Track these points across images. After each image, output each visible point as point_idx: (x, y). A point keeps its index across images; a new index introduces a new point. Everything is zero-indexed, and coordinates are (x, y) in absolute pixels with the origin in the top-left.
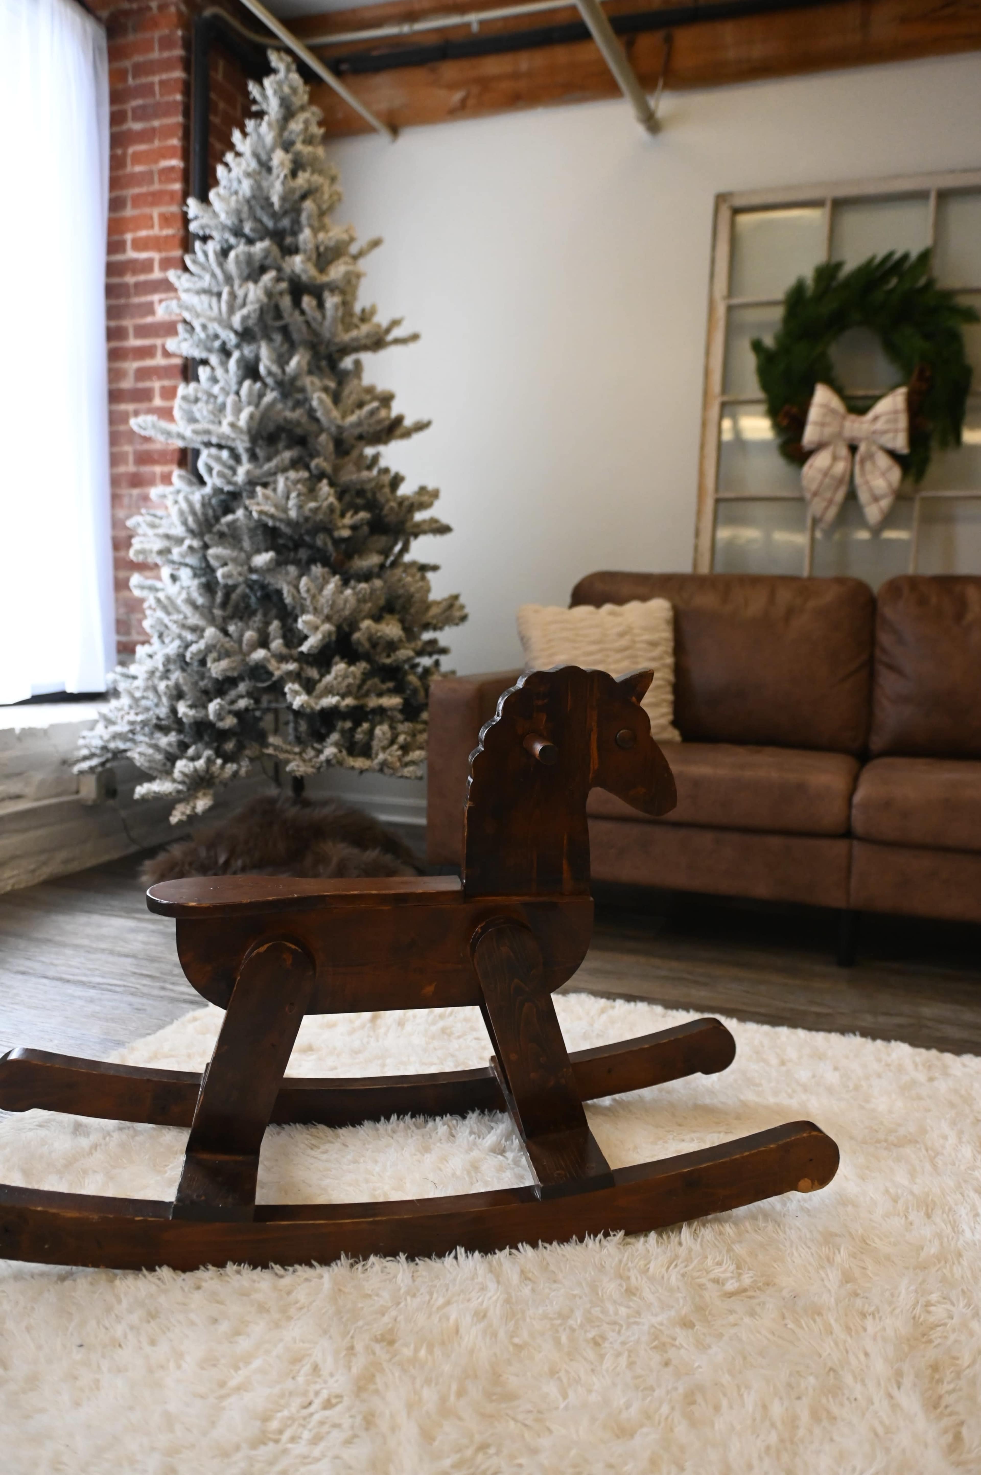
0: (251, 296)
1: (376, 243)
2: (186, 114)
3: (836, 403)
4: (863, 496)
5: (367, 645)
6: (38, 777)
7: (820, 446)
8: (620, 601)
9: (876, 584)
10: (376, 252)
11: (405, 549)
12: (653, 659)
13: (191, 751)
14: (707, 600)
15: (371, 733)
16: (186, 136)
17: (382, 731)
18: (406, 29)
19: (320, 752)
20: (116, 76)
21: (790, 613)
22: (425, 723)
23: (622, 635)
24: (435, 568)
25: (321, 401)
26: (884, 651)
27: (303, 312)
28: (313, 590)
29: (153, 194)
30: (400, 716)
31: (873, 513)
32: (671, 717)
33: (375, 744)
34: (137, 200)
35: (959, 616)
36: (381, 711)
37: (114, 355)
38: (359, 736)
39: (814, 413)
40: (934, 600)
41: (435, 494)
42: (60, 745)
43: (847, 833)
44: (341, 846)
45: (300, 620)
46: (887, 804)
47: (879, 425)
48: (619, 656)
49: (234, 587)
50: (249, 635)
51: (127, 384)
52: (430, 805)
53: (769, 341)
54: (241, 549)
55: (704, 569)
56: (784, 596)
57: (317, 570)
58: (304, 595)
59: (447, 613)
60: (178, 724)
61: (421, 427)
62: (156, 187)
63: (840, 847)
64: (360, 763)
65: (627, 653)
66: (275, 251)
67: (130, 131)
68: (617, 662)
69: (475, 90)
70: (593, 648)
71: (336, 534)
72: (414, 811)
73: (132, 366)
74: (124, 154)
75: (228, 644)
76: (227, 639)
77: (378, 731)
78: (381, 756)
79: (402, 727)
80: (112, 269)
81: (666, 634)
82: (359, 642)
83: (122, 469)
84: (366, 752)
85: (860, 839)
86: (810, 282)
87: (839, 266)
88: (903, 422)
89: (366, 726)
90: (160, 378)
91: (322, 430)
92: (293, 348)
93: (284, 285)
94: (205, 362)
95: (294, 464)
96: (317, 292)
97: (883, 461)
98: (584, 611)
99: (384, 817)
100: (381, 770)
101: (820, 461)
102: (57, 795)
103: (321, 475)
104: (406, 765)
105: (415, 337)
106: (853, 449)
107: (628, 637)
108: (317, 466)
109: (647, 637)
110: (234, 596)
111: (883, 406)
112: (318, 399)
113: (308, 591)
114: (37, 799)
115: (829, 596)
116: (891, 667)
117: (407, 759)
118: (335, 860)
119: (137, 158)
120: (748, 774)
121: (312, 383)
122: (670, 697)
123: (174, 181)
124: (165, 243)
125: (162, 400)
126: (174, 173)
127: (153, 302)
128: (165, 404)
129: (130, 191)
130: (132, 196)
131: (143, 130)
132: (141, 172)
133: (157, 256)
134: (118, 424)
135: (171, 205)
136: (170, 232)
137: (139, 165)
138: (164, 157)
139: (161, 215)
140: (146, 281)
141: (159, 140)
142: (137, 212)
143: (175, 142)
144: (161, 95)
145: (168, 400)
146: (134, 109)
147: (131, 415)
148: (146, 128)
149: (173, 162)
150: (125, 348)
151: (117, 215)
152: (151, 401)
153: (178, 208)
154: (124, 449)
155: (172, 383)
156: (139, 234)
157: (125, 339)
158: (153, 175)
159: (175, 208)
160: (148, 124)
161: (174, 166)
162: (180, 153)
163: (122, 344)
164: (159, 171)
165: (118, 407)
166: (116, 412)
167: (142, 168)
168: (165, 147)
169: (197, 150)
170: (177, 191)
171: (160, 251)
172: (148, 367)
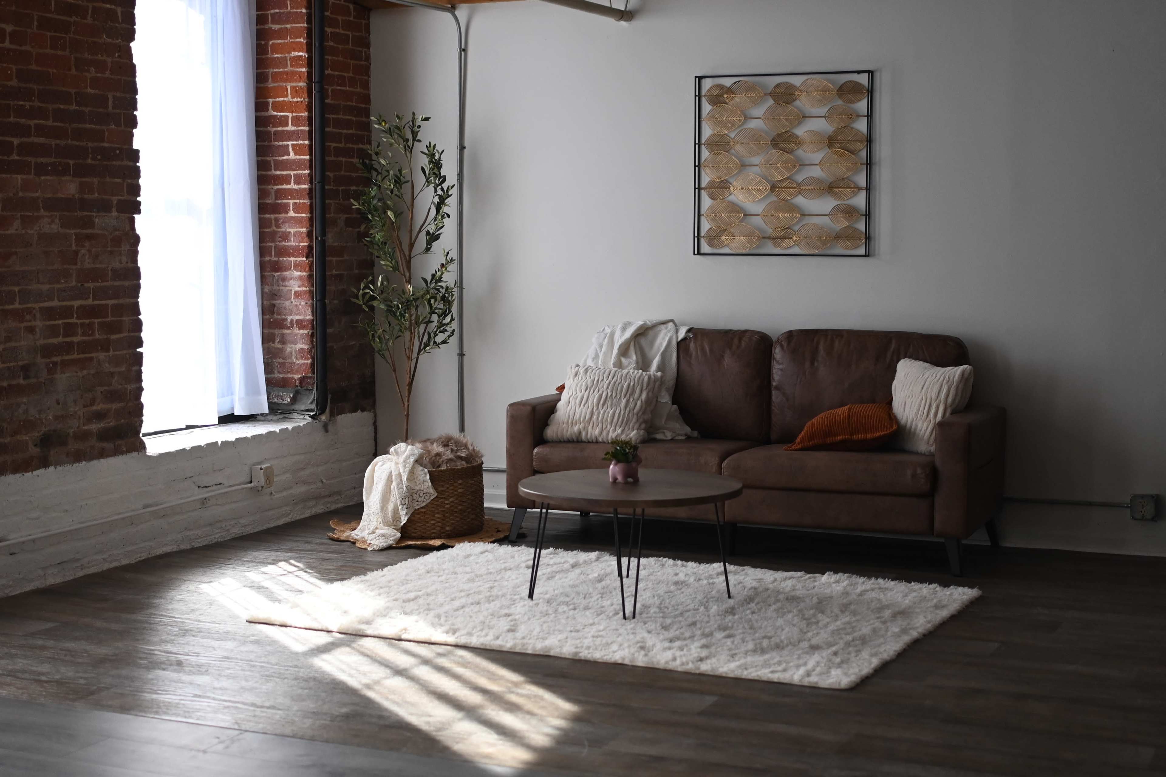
2: (309, 21)
16: (309, 37)
29: (287, 73)
34: (275, 77)
37: (261, 180)
51: (269, 200)
62: (289, 69)
67: (270, 30)
73: (272, 188)
74: (267, 45)
80: (259, 122)
83: (267, 259)
90: (294, 198)
102: (240, 485)
119: (276, 48)
123: (301, 66)
124: (296, 107)
125: (295, 212)
126: (301, 60)
127: (288, 145)
128: (297, 215)
129: (271, 70)
130: (272, 73)
131: (279, 30)
132: (278, 57)
133: (290, 115)
134: (266, 228)
135: (300, 82)
136: (299, 99)
137: (278, 54)
138: (294, 50)
139: (292, 88)
140: (283, 131)
141: (291, 38)
142: (276, 85)
143: (302, 40)
144: (292, 8)
145: (299, 213)
146: (273, 15)
147: (273, 221)
148: (281, 28)
149: (301, 54)
150: (270, 175)
151: (262, 85)
152: (288, 213)
153: (305, 84)
154: (270, 244)
155: (302, 201)
156: (277, 99)
157: (271, 170)
158: (287, 60)
159: (302, 84)
160: (283, 26)
161: (301, 56)
162: (305, 47)
163: (269, 173)
164: (291, 58)
165: (267, 216)
166: (265, 219)
167: (279, 56)
168: (294, 43)
169: (317, 44)
170: (304, 72)
171: (292, 112)
172: (285, 189)
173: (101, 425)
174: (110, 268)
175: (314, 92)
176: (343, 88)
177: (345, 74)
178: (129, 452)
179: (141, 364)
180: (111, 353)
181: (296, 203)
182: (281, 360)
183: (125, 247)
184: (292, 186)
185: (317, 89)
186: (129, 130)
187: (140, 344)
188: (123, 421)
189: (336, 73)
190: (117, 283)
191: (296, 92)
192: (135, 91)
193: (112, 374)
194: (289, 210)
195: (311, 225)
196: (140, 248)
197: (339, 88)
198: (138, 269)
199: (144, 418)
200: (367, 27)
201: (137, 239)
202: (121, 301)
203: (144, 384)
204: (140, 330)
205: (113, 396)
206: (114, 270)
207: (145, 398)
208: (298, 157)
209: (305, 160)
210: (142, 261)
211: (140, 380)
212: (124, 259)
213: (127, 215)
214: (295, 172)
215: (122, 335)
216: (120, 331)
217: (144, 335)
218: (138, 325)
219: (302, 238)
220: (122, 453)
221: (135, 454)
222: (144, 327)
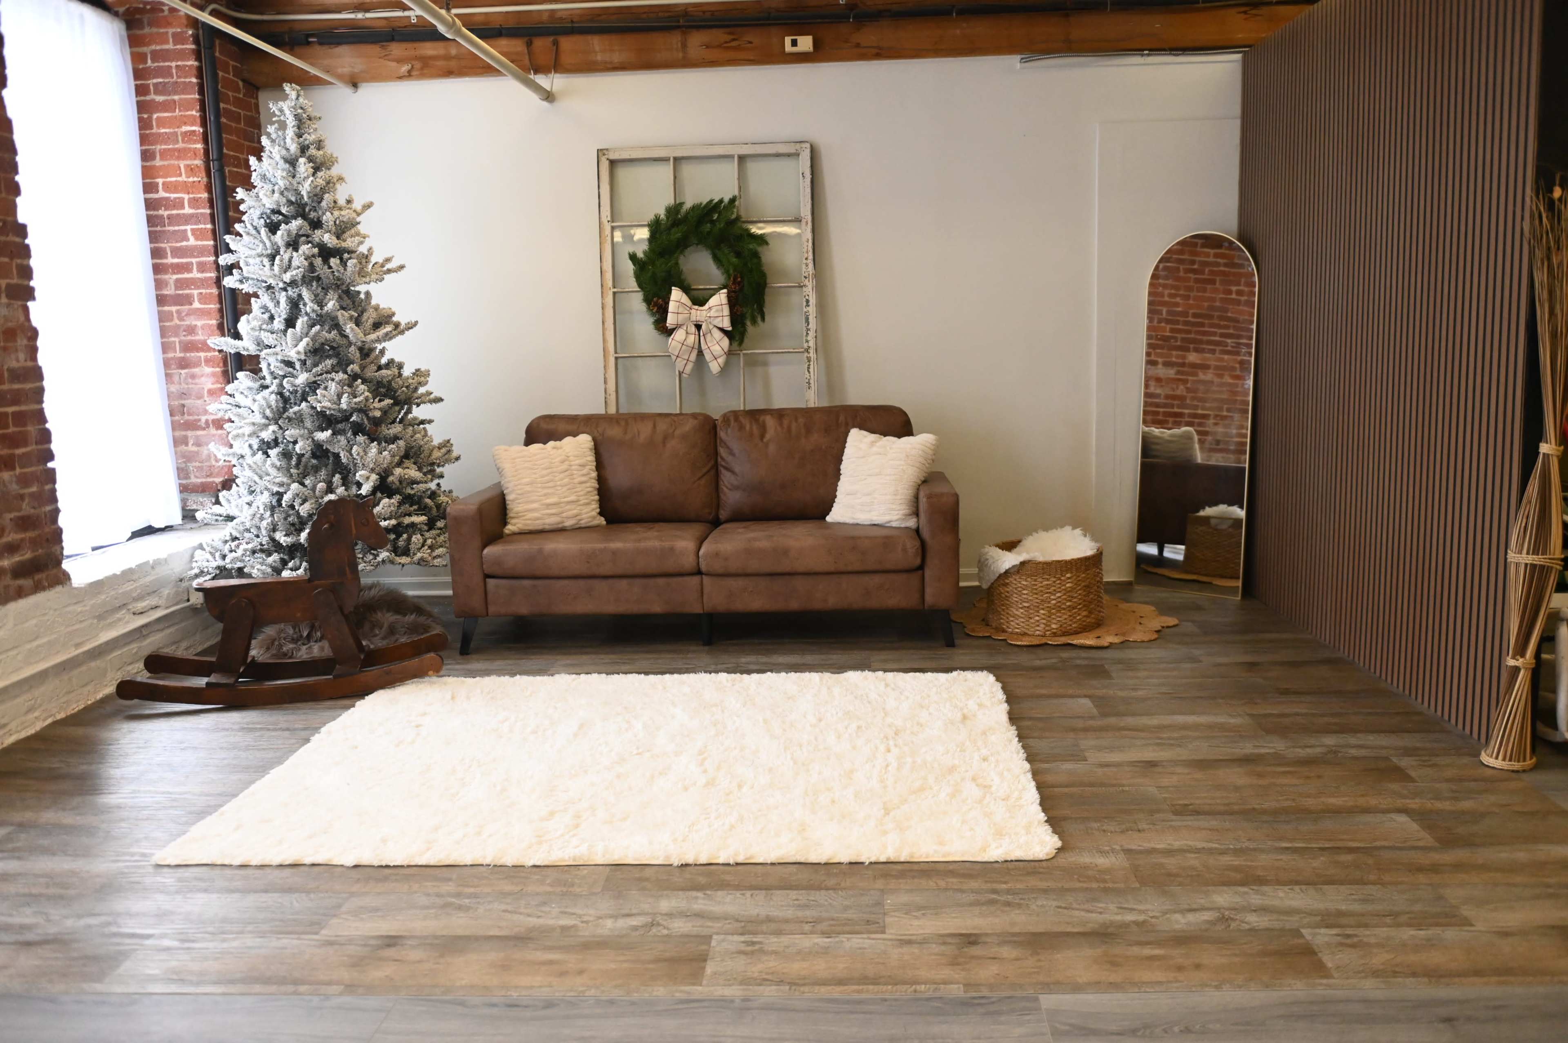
0: (295, 262)
1: (368, 206)
2: (201, 92)
3: (685, 299)
4: (708, 356)
5: (398, 483)
6: (166, 592)
7: (678, 327)
8: (560, 438)
9: (716, 415)
10: (368, 212)
11: (409, 411)
12: (584, 475)
13: (290, 565)
14: (614, 432)
15: (409, 539)
16: (203, 109)
17: (416, 538)
18: (360, 16)
19: (376, 556)
20: (137, 59)
21: (666, 438)
22: (441, 529)
23: (563, 462)
24: (430, 422)
25: (352, 329)
26: (722, 459)
27: (330, 267)
28: (362, 454)
29: (179, 150)
30: (426, 528)
31: (715, 367)
32: (598, 510)
33: (412, 546)
34: (164, 154)
35: (762, 436)
36: (413, 525)
37: (157, 269)
38: (401, 543)
39: (672, 307)
40: (748, 427)
41: (427, 374)
42: (177, 568)
43: (699, 572)
44: (388, 615)
45: (357, 474)
46: (717, 554)
47: (713, 313)
48: (562, 475)
49: (303, 455)
50: (321, 486)
51: (170, 291)
52: (454, 581)
53: (640, 255)
54: (304, 428)
55: (612, 410)
56: (662, 426)
57: (361, 438)
58: (355, 456)
59: (447, 456)
60: (277, 546)
61: (411, 326)
62: (180, 145)
63: (696, 580)
64: (404, 560)
65: (567, 473)
66: (307, 226)
67: (153, 101)
68: (562, 479)
69: (418, 65)
70: (545, 472)
71: (371, 414)
72: (442, 585)
73: (171, 278)
74: (150, 118)
75: (307, 492)
76: (305, 489)
77: (414, 539)
78: (419, 555)
79: (427, 535)
80: (150, 205)
81: (591, 458)
82: (393, 482)
83: (171, 355)
84: (406, 552)
85: (706, 574)
86: (663, 216)
87: (681, 204)
88: (726, 311)
89: (405, 536)
90: (198, 288)
91: (350, 344)
92: (326, 290)
93: (316, 250)
94: (256, 295)
95: (334, 369)
96: (337, 252)
97: (718, 334)
98: (535, 447)
99: (411, 593)
100: (418, 564)
101: (679, 335)
102: (177, 604)
103: (355, 377)
104: (435, 558)
105: (402, 267)
106: (698, 327)
107: (567, 463)
108: (352, 371)
109: (577, 462)
110: (304, 460)
111: (714, 301)
112: (349, 328)
113: (358, 454)
114: (167, 608)
115: (689, 426)
116: (727, 469)
117: (435, 554)
118: (386, 626)
119: (161, 122)
120: (643, 545)
121: (343, 315)
122: (597, 497)
123: (195, 142)
124: (193, 187)
125: (201, 303)
126: (195, 135)
127: (186, 230)
128: (203, 306)
129: (159, 147)
130: (160, 150)
131: (164, 102)
132: (166, 133)
133: (186, 197)
134: (167, 321)
135: (195, 159)
136: (196, 179)
137: (164, 128)
138: (185, 124)
139: (187, 166)
140: (178, 215)
141: (180, 111)
142: (166, 163)
143: (194, 113)
144: (178, 77)
145: (205, 303)
146: (155, 85)
147: (175, 314)
148: (167, 100)
149: (194, 128)
150: (167, 264)
151: (148, 164)
152: (191, 304)
153: (201, 162)
154: (173, 339)
155: (208, 291)
156: (169, 179)
157: (166, 258)
158: (177, 136)
159: (199, 162)
160: (169, 98)
161: (194, 131)
162: (198, 121)
163: (164, 261)
164: (182, 133)
165: (166, 308)
166: (165, 312)
167: (167, 130)
168: (185, 116)
169: (212, 118)
170: (199, 150)
171: (188, 193)
172: (186, 279)
173: (17, 558)
174: (5, 367)
175: (213, 171)
176: (239, 170)
177: (241, 156)
178: (52, 587)
179: (54, 481)
180: (18, 471)
181: (201, 293)
182: (197, 464)
183: (22, 342)
184: (195, 274)
185: (216, 168)
186: (11, 197)
187: (51, 456)
188: (40, 551)
189: (232, 153)
190: (16, 386)
191: (191, 170)
192: (14, 151)
193: (22, 497)
194: (194, 301)
195: (222, 317)
196: (40, 343)
197: (235, 169)
198: (39, 369)
199: (64, 544)
200: (257, 106)
201: (33, 334)
202: (23, 408)
203: (60, 505)
204: (49, 441)
205: (24, 523)
206: (11, 371)
207: (63, 521)
208: (199, 243)
209: (209, 245)
210: (43, 359)
211: (55, 500)
212: (22, 356)
213: (20, 303)
214: (198, 260)
215: (28, 449)
216: (26, 445)
217: (54, 447)
218: (46, 436)
219: (212, 331)
220: (44, 589)
221: (59, 588)
222: (53, 438)
